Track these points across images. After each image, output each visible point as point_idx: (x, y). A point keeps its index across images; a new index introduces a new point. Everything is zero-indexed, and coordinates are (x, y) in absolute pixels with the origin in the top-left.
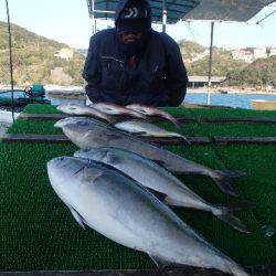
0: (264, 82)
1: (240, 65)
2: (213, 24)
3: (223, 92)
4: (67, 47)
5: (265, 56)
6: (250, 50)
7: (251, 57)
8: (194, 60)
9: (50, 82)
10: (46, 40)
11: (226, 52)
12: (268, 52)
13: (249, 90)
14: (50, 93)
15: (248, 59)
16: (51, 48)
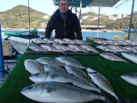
0: (121, 27)
1: (111, 21)
2: (99, 8)
3: (105, 32)
4: (46, 14)
5: (121, 18)
6: (115, 15)
7: (116, 18)
8: (94, 19)
9: (40, 28)
10: (38, 12)
11: (106, 16)
12: (122, 16)
13: (115, 31)
14: (39, 33)
15: (115, 19)
16: (41, 15)
